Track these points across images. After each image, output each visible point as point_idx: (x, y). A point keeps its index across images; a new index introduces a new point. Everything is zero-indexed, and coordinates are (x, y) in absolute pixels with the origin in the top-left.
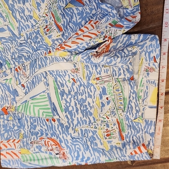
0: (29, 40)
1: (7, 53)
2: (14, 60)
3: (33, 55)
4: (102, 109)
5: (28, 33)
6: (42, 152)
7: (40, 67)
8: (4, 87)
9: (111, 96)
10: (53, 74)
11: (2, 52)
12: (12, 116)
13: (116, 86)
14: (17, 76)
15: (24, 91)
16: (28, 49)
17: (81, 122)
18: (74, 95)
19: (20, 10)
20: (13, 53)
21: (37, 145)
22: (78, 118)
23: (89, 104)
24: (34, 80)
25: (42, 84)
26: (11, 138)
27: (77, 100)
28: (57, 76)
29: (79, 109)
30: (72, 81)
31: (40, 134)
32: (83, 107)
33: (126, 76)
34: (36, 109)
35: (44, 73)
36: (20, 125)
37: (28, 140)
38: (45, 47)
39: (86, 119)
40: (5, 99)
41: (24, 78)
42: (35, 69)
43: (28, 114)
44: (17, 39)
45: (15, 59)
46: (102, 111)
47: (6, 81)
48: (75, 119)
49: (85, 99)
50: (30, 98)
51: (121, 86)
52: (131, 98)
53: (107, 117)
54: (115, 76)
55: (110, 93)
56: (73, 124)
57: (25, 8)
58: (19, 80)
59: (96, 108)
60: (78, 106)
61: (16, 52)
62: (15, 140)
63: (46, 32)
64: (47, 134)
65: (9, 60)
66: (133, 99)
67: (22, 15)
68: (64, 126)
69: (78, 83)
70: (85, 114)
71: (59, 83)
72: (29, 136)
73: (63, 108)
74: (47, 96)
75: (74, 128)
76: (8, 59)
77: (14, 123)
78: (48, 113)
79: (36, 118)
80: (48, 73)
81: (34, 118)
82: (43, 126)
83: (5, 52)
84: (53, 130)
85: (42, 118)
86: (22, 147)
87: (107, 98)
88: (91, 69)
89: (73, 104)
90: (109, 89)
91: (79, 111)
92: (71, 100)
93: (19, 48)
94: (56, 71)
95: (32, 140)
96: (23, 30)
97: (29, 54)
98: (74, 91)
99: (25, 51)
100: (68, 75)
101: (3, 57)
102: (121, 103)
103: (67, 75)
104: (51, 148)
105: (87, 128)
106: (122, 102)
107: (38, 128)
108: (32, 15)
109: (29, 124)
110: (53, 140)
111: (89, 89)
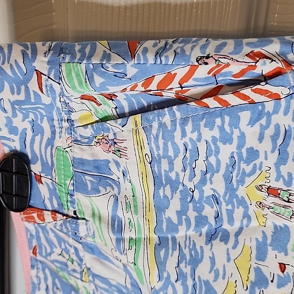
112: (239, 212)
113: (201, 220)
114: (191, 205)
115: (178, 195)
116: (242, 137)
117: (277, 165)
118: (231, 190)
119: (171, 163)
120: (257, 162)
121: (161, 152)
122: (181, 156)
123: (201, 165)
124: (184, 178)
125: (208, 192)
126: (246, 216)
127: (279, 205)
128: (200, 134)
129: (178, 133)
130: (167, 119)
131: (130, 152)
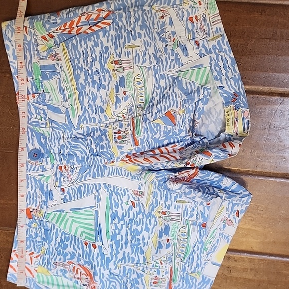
0: (89, 138)
1: (55, 143)
2: (61, 156)
3: (89, 160)
4: (157, 250)
5: (91, 127)
6: (65, 277)
7: (94, 176)
8: (36, 183)
9: (174, 239)
10: (109, 189)
11: (47, 140)
12: (37, 224)
13: (182, 229)
14: (59, 176)
15: (63, 196)
16: (85, 149)
17: (127, 259)
18: (128, 222)
19: (91, 96)
20: (63, 146)
21: (62, 268)
22: (124, 252)
23: (144, 239)
24: (82, 189)
25: (92, 197)
26: (29, 250)
27: (130, 229)
28: (113, 193)
29: (130, 242)
30: (130, 203)
31: (69, 257)
32: (135, 241)
33: (199, 221)
34: (75, 225)
35: (97, 185)
36: (45, 238)
37: (52, 259)
38: (109, 156)
39: (134, 257)
40: (33, 198)
41: (66, 182)
42: (86, 176)
43: (62, 227)
44: (72, 129)
45: (63, 155)
46: (156, 254)
47: (42, 178)
48: (121, 253)
49: (140, 231)
50: (71, 210)
51: (189, 230)
52: (196, 248)
53: (161, 262)
54: (185, 216)
55: (173, 235)
56: (116, 258)
57: (99, 95)
58: (60, 182)
59: (150, 246)
60: (129, 238)
61: (67, 147)
62: (33, 253)
63: (116, 139)
64: (79, 260)
65: (55, 154)
66: (198, 250)
67: (92, 103)
68: (105, 257)
69: (137, 209)
70: (135, 249)
71: (113, 202)
72: (54, 254)
73: (111, 234)
74: (94, 213)
75: (116, 262)
76: (54, 152)
77: (38, 232)
78: (90, 234)
79: (70, 236)
80: (103, 186)
81: (68, 236)
82: (77, 249)
83: (53, 141)
84: (89, 258)
85: (78, 239)
86: (40, 264)
87: (168, 240)
88: (159, 198)
89: (123, 232)
90: (173, 230)
91: (129, 245)
92: (122, 228)
93: (72, 143)
94: (114, 186)
95: (57, 260)
96: (85, 122)
97: (84, 154)
98: (129, 217)
99: (80, 149)
100: (128, 195)
101: (46, 146)
102: (182, 251)
103: (126, 195)
104: (79, 276)
105: (132, 268)
106: (184, 249)
107: (70, 249)
108: (104, 107)
109: (58, 240)
110: (85, 269)
111: (148, 219)
112: (107, 76)
113: (94, 82)
114: (89, 76)
115: (83, 73)
116: (102, 43)
117: (115, 50)
118: (102, 67)
119: (79, 61)
120: (109, 52)
121: (74, 56)
122: (82, 57)
123: (90, 59)
124: (84, 65)
125: (94, 70)
126: (110, 76)
127: (119, 67)
128: (87, 45)
129: (79, 46)
130: (74, 41)
131: (62, 58)
